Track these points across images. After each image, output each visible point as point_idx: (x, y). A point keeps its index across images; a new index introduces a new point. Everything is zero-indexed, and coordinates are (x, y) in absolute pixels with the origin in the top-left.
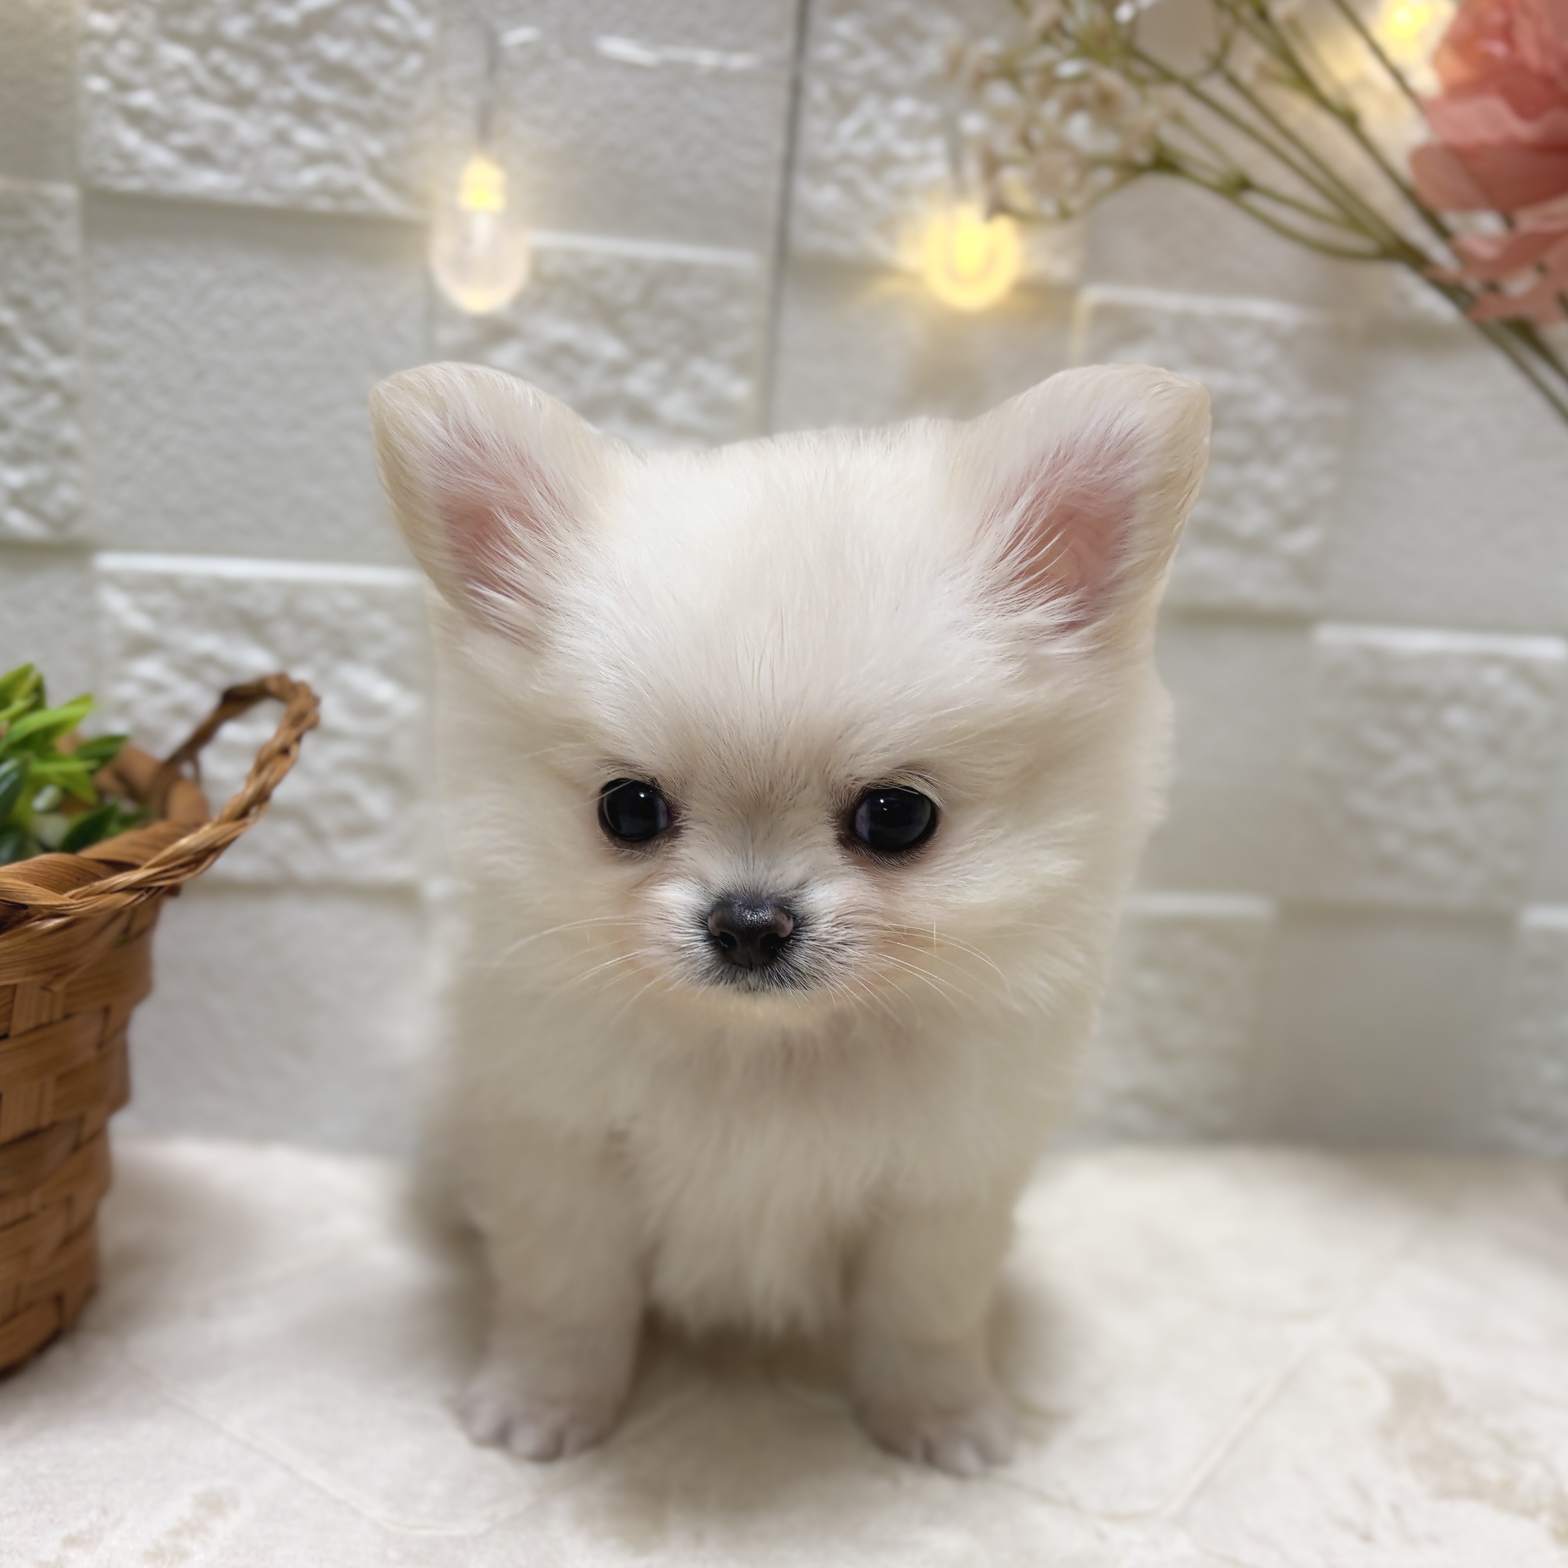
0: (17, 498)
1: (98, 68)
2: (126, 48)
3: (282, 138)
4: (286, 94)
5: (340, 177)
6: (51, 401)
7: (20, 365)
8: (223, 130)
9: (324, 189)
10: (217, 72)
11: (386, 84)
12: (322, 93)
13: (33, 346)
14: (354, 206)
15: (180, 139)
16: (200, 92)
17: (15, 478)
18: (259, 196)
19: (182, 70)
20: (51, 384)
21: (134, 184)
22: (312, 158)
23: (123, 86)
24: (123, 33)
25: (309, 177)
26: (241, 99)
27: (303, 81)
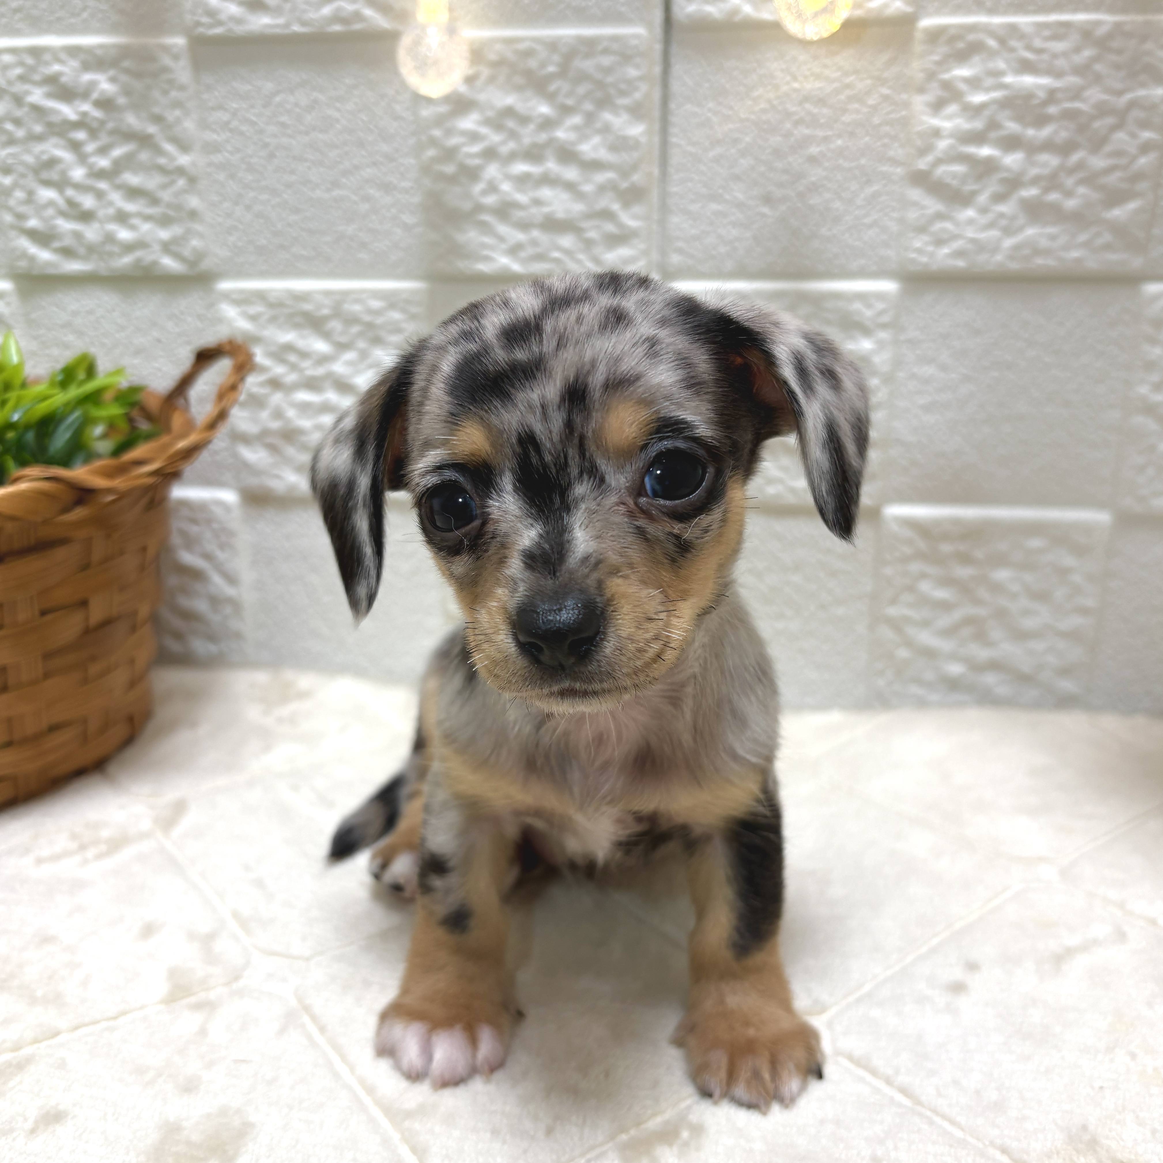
0: (167, 247)
5: (348, 7)
6: (181, 182)
7: (162, 161)
13: (169, 148)
17: (164, 234)
18: (296, 28)
20: (181, 171)
25: (326, 11)
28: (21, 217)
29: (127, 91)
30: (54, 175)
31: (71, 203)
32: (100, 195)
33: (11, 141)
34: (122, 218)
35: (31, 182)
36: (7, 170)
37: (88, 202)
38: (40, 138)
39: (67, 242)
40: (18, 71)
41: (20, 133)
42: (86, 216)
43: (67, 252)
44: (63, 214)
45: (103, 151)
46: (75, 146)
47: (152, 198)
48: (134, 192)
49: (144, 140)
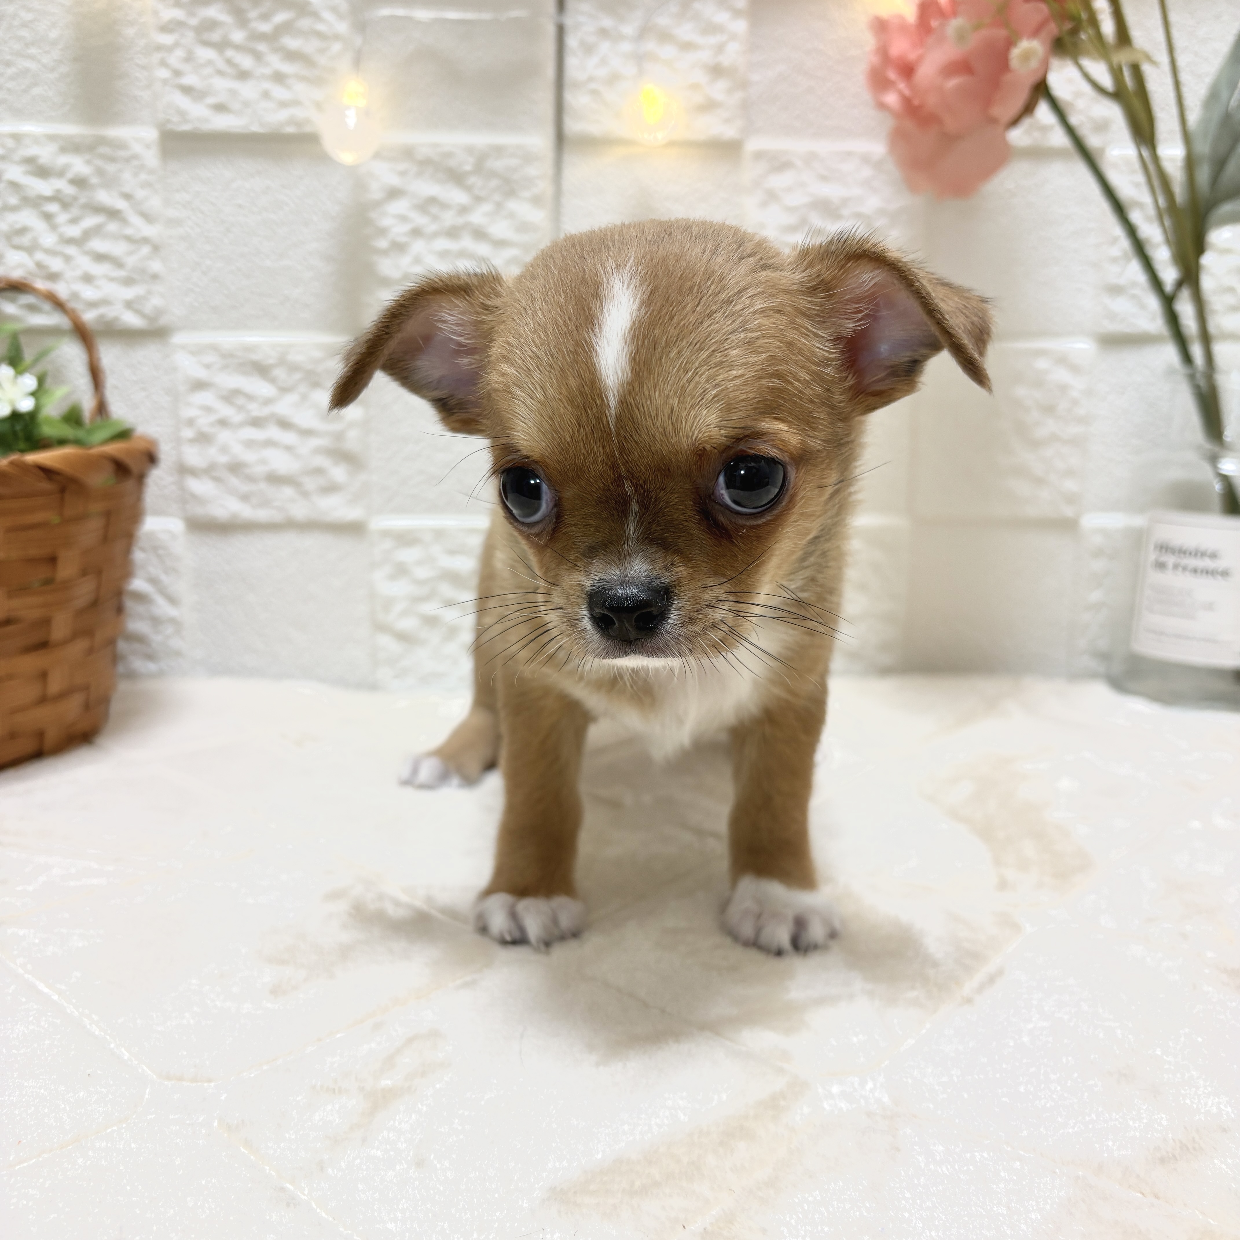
0: (129, 305)
1: (163, 64)
2: (179, 53)
3: (266, 95)
4: (267, 71)
5: (299, 113)
6: (145, 250)
8: (233, 93)
9: (292, 121)
10: (229, 62)
11: (322, 60)
12: (287, 68)
14: (308, 129)
15: (211, 100)
16: (220, 73)
17: (127, 293)
18: (255, 128)
19: (210, 62)
20: (145, 240)
21: (186, 127)
22: (283, 105)
23: (178, 73)
24: (177, 45)
25: (282, 115)
26: (243, 75)
27: (276, 62)
29: (100, 172)
30: (25, 241)
31: (39, 265)
32: (68, 259)
34: (88, 279)
37: (56, 264)
38: (14, 209)
45: (74, 221)
46: (48, 217)
47: (117, 263)
48: (100, 258)
49: (113, 214)
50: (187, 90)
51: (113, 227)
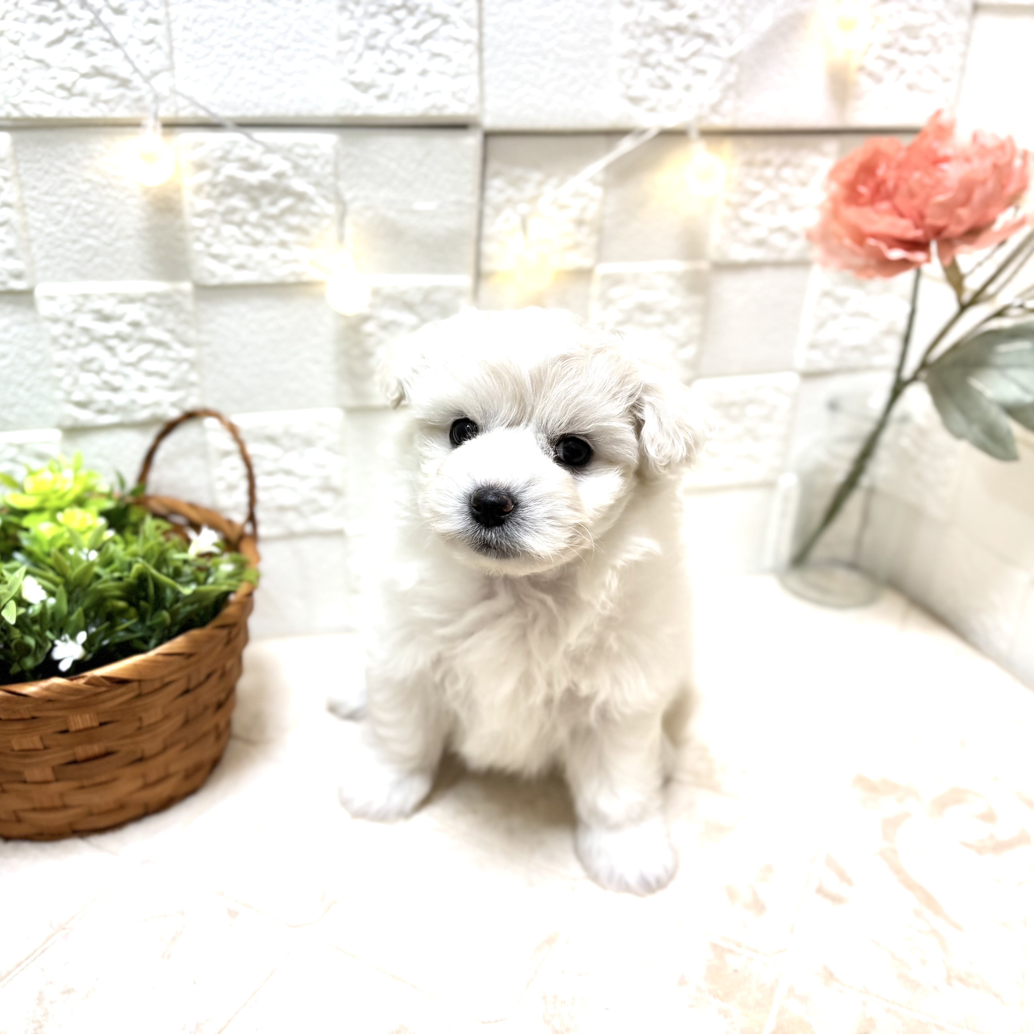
0: (172, 404)
1: (198, 239)
2: (210, 231)
3: (274, 256)
4: (275, 240)
5: (297, 268)
6: (185, 366)
7: (172, 354)
8: (249, 256)
9: (292, 273)
10: (247, 235)
11: (315, 231)
12: (289, 237)
13: (177, 346)
14: (304, 278)
15: (233, 262)
16: (239, 242)
18: (266, 279)
19: (233, 236)
20: (185, 360)
21: (215, 281)
22: (286, 262)
23: (208, 245)
24: (209, 225)
25: (286, 270)
26: (256, 243)
27: (281, 233)
28: (69, 393)
29: (150, 315)
30: (94, 366)
31: (106, 383)
32: (126, 376)
33: (65, 348)
34: (142, 389)
35: (76, 372)
36: (60, 366)
37: (117, 381)
38: (86, 345)
39: (102, 405)
40: (73, 307)
41: (71, 343)
42: (115, 389)
43: (102, 412)
44: (98, 388)
45: (130, 350)
46: (111, 349)
47: (164, 376)
48: (150, 374)
49: (159, 343)
50: (215, 257)
51: (159, 352)
